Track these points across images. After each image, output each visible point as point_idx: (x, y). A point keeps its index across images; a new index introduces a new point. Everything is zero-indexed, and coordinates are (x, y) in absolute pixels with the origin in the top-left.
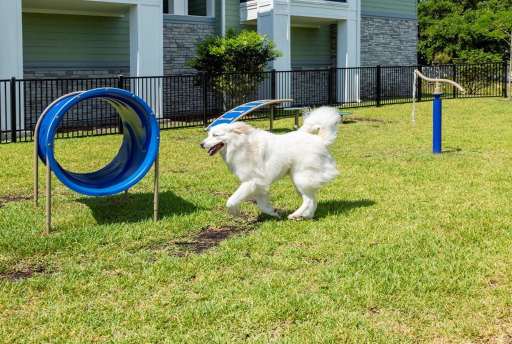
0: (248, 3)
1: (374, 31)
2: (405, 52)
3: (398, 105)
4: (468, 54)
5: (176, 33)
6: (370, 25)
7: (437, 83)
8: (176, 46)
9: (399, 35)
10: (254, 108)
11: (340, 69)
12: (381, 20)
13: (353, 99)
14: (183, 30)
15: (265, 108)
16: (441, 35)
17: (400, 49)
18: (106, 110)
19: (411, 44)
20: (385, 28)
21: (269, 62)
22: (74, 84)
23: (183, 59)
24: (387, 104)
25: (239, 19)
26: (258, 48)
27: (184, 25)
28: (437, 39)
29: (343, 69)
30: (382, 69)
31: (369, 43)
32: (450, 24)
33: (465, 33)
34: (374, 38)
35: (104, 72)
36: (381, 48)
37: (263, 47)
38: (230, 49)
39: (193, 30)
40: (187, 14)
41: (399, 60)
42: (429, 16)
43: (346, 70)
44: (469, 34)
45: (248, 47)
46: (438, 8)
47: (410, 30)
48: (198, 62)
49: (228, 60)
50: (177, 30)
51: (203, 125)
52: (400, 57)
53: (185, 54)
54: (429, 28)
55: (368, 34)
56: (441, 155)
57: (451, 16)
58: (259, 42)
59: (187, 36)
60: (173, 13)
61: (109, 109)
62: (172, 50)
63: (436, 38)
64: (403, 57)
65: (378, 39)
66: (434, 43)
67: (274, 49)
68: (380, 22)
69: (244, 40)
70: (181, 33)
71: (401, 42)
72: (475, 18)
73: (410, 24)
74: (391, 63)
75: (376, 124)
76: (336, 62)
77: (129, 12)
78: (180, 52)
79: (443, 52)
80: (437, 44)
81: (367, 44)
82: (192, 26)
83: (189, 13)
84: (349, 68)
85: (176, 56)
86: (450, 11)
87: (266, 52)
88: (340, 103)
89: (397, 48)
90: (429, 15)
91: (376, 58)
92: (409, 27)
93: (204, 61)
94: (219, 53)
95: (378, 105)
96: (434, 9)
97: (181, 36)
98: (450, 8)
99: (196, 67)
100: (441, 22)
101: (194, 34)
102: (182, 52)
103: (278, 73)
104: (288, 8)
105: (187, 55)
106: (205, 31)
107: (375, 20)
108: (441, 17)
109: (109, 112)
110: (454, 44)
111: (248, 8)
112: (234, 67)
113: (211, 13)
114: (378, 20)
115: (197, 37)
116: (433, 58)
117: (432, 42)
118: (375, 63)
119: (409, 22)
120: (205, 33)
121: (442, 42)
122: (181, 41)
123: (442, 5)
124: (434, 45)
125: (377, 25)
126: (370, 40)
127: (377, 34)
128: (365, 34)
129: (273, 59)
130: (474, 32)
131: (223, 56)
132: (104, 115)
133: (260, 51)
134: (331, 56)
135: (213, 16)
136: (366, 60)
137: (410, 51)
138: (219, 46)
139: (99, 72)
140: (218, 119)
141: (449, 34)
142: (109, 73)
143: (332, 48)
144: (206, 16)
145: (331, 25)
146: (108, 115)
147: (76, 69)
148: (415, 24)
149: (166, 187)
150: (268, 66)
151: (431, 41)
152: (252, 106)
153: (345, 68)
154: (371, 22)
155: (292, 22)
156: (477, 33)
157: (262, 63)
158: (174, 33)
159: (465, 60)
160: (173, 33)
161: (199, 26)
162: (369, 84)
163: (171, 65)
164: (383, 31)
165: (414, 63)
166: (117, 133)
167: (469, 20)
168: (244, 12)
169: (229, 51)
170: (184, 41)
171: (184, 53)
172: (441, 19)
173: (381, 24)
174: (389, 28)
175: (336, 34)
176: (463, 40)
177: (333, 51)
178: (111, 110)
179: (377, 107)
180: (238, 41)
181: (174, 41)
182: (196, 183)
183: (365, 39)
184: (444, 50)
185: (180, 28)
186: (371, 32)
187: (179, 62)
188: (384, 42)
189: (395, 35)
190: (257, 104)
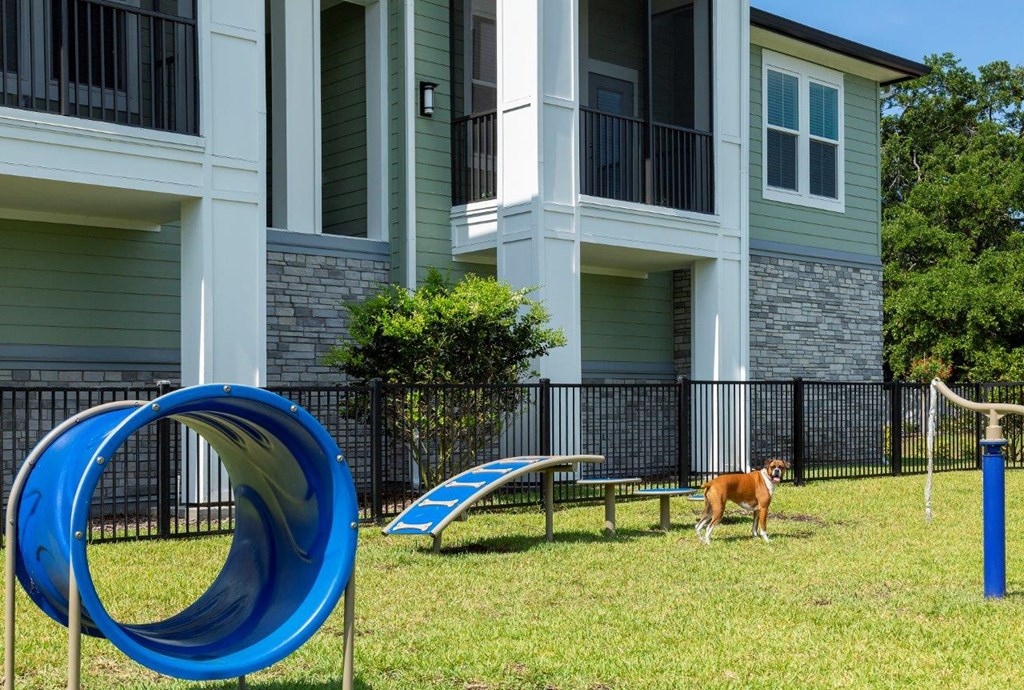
0: (471, 207)
1: (780, 291)
2: (853, 347)
3: (846, 481)
4: (1004, 358)
5: (292, 279)
6: (770, 275)
7: (993, 412)
8: (291, 312)
9: (838, 304)
10: (508, 475)
11: (701, 383)
12: (796, 264)
13: (732, 465)
14: (309, 271)
15: (526, 480)
16: (923, 313)
17: (841, 340)
18: (114, 479)
19: (867, 327)
20: (806, 284)
21: (530, 359)
22: (31, 406)
23: (310, 348)
24: (819, 479)
25: (450, 248)
26: (504, 322)
27: (311, 260)
28: (915, 322)
29: (707, 383)
30: (806, 386)
31: (769, 321)
32: (945, 286)
33: (983, 308)
34: (779, 310)
35: (111, 376)
36: (797, 337)
37: (518, 320)
38: (433, 323)
39: (333, 273)
40: (319, 231)
41: (840, 367)
42: (892, 264)
43: (715, 386)
44: (992, 311)
45: (481, 319)
46: (913, 244)
47: (864, 293)
48: (355, 356)
49: (430, 351)
50: (295, 271)
51: (371, 520)
52: (843, 360)
53: (316, 335)
54: (894, 292)
55: (764, 298)
56: (1006, 602)
57: (946, 264)
58: (509, 306)
59: (320, 288)
60: (284, 225)
61: (122, 475)
62: (282, 322)
63: (911, 320)
64: (850, 361)
65: (789, 311)
66: (907, 333)
67: (542, 328)
68: (792, 269)
69: (469, 299)
70: (304, 280)
71: (845, 322)
72: (1004, 272)
73: (863, 277)
74: (821, 375)
75: (803, 526)
76: (688, 369)
77: (179, 218)
78: (301, 329)
79: (930, 354)
80: (916, 335)
81: (764, 326)
82: (331, 262)
83: (326, 228)
84: (723, 383)
85: (292, 340)
86: (943, 252)
87: (524, 332)
88: (702, 473)
89: (835, 337)
90: (894, 259)
91: (785, 361)
92: (862, 285)
93: (367, 351)
94: (408, 332)
95: (799, 480)
96: (904, 245)
97: (304, 287)
98: (943, 244)
99: (349, 369)
100: (924, 278)
101: (338, 282)
102: (307, 329)
103: (556, 389)
104: (575, 222)
105: (319, 338)
106: (365, 276)
107: (781, 262)
108: (922, 267)
109: (122, 482)
110: (955, 335)
111: (470, 220)
112: (446, 369)
113: (380, 231)
114: (788, 263)
115: (344, 291)
116: (907, 369)
117: (903, 328)
118: (786, 373)
119: (862, 271)
120: (362, 281)
121: (926, 330)
122: (305, 300)
123: (925, 236)
124: (909, 337)
125: (786, 275)
126: (770, 315)
127: (786, 300)
128: (757, 298)
129: (541, 352)
130: (1004, 308)
131: (419, 341)
132: (110, 490)
133: (512, 329)
134: (675, 352)
135: (385, 237)
136: (762, 364)
137: (865, 347)
138: (408, 315)
139: (99, 376)
140: (416, 502)
141: (944, 310)
142: (124, 380)
143: (676, 333)
144: (366, 237)
145: (675, 272)
146: (120, 492)
147: (38, 366)
148: (875, 278)
149: (331, 670)
150: (530, 369)
151: (900, 325)
152: (504, 471)
153: (712, 383)
154: (770, 269)
155: (584, 261)
156: (1011, 309)
157: (516, 363)
158: (288, 279)
159: (997, 373)
160: (284, 278)
161: (350, 263)
162: (771, 428)
163: (278, 362)
164: (800, 293)
165: (877, 378)
166: (154, 537)
167: (992, 276)
168: (463, 228)
169: (435, 328)
170: (311, 300)
171: (311, 332)
172: (921, 273)
173: (795, 275)
174: (816, 285)
175: (689, 294)
176: (979, 326)
177: (680, 339)
178: (126, 478)
179: (796, 485)
180: (458, 301)
181: (287, 299)
182: (407, 660)
183: (759, 311)
184: (933, 349)
185: (303, 266)
186: (772, 293)
187: (300, 356)
188: (804, 319)
189: (828, 303)
190: (515, 466)
